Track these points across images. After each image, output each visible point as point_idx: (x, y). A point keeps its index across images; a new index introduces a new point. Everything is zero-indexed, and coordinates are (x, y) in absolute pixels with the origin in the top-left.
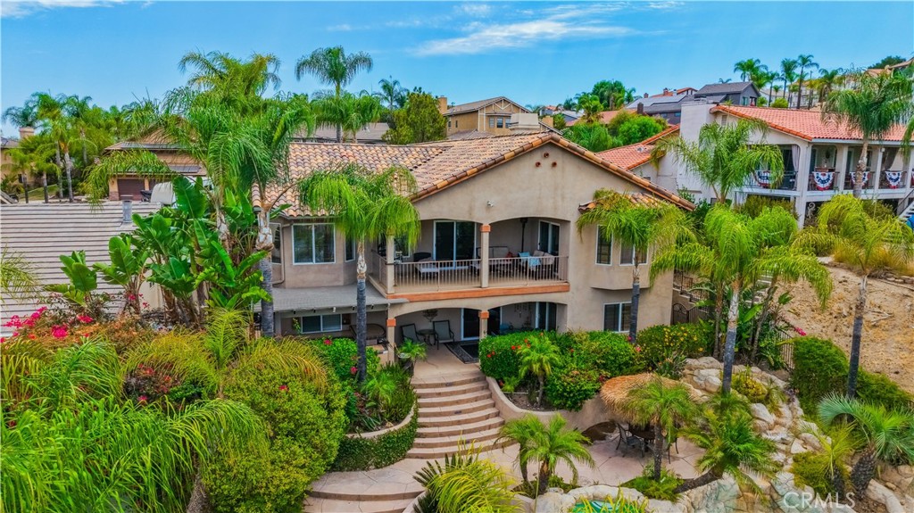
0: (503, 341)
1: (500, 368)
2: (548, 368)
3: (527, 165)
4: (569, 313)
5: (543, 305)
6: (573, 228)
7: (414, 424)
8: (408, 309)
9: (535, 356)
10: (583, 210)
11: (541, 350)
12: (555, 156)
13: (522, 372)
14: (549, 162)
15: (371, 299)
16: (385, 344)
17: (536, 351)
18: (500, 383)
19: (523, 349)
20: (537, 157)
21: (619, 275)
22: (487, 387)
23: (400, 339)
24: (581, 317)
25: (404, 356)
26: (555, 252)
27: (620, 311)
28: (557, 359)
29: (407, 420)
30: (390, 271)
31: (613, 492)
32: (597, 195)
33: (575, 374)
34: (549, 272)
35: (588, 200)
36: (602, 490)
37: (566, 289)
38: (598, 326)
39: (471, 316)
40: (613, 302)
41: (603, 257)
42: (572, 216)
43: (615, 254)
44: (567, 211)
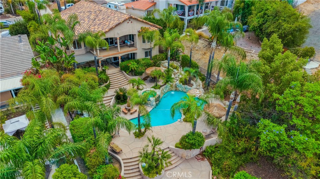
0: (125, 63)
1: (125, 69)
2: (135, 68)
3: (126, 23)
4: (138, 55)
5: (131, 54)
6: (137, 36)
7: (110, 83)
8: (103, 59)
9: (132, 66)
10: (139, 32)
11: (133, 65)
12: (132, 20)
13: (130, 70)
14: (130, 21)
15: (97, 58)
16: (99, 67)
17: (132, 65)
18: (125, 72)
19: (130, 65)
20: (128, 21)
21: (147, 45)
22: (123, 73)
23: (102, 65)
24: (140, 56)
25: (103, 68)
26: (133, 41)
27: (148, 53)
28: (137, 66)
29: (108, 82)
30: (98, 51)
31: (149, 89)
32: (141, 28)
33: (140, 69)
34: (132, 46)
35: (140, 30)
36: (148, 89)
37: (137, 49)
38: (143, 56)
40: (146, 51)
41: (144, 42)
42: (137, 33)
43: (146, 41)
44: (135, 32)
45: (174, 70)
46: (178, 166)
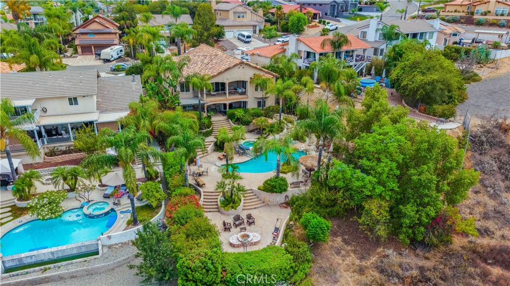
0: (232, 111)
1: (231, 117)
2: (241, 116)
3: (236, 68)
4: (249, 104)
5: (243, 102)
6: (249, 83)
7: (212, 129)
8: (209, 104)
9: (238, 114)
10: (251, 78)
11: (240, 113)
12: (243, 65)
13: (236, 117)
14: (242, 67)
15: (201, 102)
16: (204, 112)
17: (239, 113)
18: (231, 120)
19: (236, 112)
20: (239, 66)
21: (260, 94)
22: (229, 121)
23: (208, 111)
24: (252, 105)
25: (209, 115)
26: (245, 89)
27: (261, 103)
28: (244, 115)
29: (211, 128)
30: (205, 95)
31: (253, 140)
32: (254, 74)
33: (247, 118)
34: (244, 93)
35: (252, 76)
36: (251, 140)
37: (248, 98)
38: (256, 106)
39: (225, 105)
40: (259, 100)
41: (256, 90)
42: (249, 80)
43: (259, 89)
44: (247, 79)
45: (288, 124)
46: (257, 208)
